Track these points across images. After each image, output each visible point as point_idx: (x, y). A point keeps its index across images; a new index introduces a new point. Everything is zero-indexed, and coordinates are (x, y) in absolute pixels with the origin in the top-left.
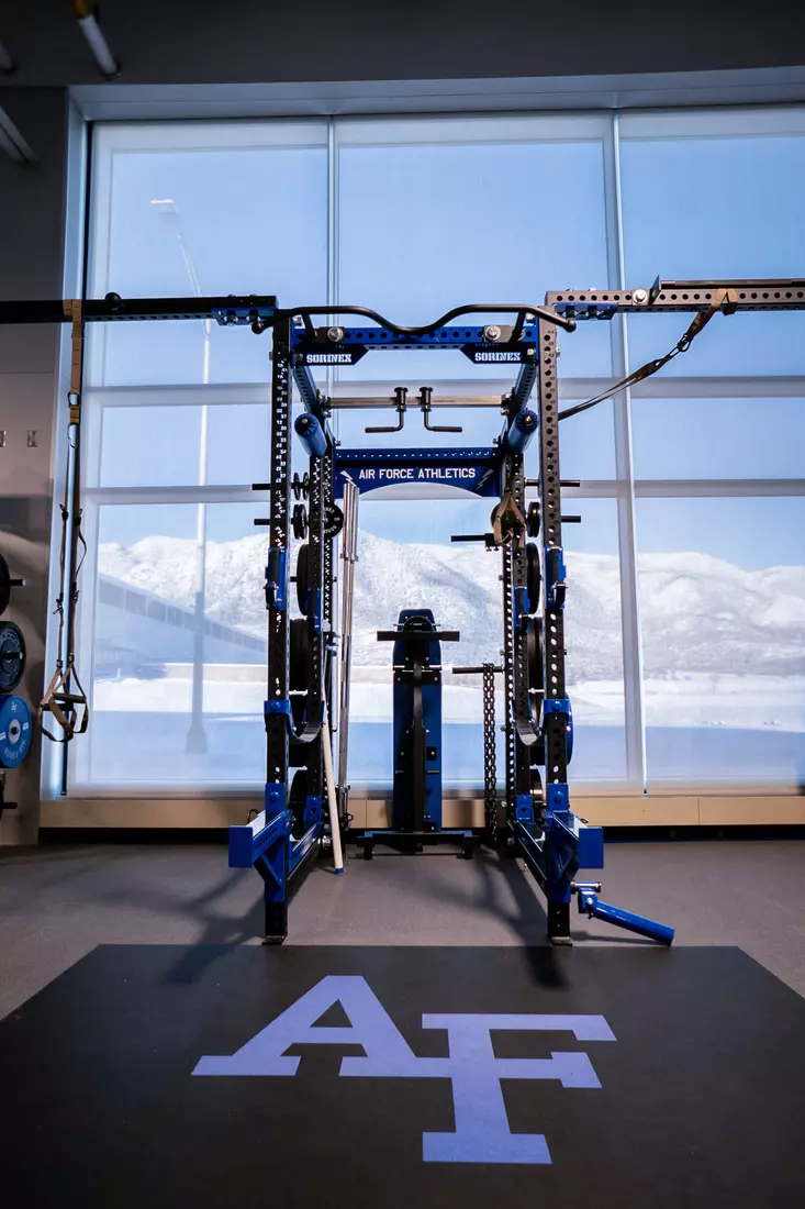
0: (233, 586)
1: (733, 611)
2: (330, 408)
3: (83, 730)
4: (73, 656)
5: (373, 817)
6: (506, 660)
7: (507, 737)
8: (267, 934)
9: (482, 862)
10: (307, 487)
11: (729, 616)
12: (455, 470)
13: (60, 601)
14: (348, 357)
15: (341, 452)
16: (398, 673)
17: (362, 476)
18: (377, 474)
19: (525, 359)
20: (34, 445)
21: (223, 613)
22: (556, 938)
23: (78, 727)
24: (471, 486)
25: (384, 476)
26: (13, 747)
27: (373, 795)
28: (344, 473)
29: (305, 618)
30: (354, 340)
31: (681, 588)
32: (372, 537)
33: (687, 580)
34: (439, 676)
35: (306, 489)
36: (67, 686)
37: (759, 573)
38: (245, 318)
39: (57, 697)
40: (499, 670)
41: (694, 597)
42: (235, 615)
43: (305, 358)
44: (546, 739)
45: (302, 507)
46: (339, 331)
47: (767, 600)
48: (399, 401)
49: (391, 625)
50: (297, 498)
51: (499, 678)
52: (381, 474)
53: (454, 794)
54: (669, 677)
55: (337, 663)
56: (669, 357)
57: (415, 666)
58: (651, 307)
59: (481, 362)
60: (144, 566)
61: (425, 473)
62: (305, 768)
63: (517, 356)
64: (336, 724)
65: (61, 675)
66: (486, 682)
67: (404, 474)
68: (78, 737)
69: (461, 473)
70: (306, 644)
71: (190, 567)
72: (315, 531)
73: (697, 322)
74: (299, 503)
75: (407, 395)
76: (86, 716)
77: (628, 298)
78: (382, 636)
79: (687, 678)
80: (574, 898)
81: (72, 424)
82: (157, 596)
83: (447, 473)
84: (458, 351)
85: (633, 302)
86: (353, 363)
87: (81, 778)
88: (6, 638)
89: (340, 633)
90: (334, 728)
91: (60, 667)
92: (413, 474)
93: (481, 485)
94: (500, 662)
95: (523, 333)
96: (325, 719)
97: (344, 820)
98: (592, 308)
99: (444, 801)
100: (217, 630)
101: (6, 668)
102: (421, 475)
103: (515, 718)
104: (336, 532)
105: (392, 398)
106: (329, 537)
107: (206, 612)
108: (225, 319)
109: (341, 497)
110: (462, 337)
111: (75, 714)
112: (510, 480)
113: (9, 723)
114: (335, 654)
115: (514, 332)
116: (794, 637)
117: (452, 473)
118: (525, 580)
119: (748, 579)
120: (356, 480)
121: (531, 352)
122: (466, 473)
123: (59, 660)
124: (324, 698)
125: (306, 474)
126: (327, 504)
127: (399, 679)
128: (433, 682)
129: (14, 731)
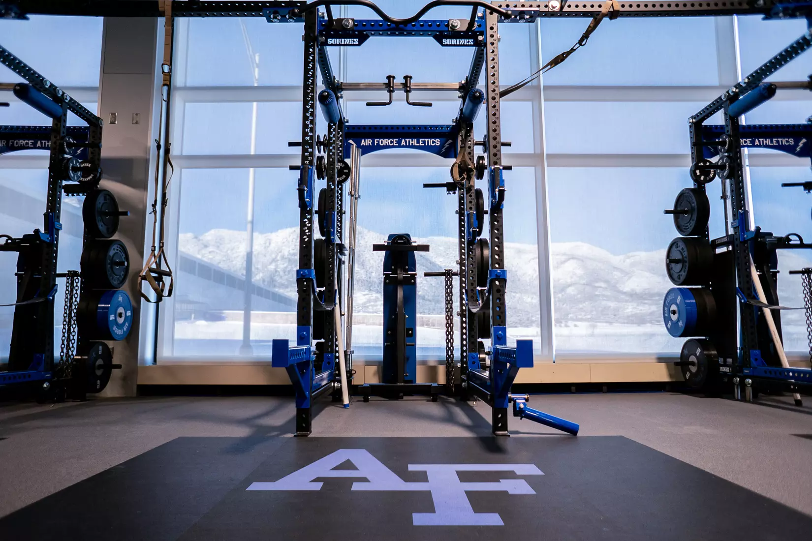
0: (271, 263)
1: (607, 282)
2: (342, 90)
3: (170, 294)
4: (163, 243)
5: (369, 377)
6: (461, 268)
7: (462, 320)
8: (297, 431)
9: (444, 403)
10: (326, 144)
11: (602, 285)
12: (426, 140)
13: (154, 206)
14: (356, 41)
15: (349, 127)
16: (387, 277)
17: (363, 143)
18: (373, 143)
19: (477, 44)
20: (137, 123)
21: (264, 281)
22: (498, 432)
23: (166, 293)
24: (437, 151)
25: (378, 144)
26: (120, 326)
27: (369, 363)
28: (351, 141)
29: (324, 238)
30: (360, 28)
31: (571, 266)
32: (366, 231)
33: (575, 261)
34: (415, 279)
35: (325, 145)
36: (159, 265)
37: (622, 257)
38: (285, 16)
39: (151, 270)
40: (456, 274)
41: (579, 272)
42: (272, 281)
43: (326, 41)
44: (491, 297)
45: (322, 157)
46: (350, 21)
47: (627, 274)
48: (389, 86)
49: (383, 240)
50: (319, 152)
51: (456, 281)
52: (376, 142)
53: (424, 363)
54: (563, 325)
55: (345, 268)
56: (573, 50)
57: (398, 272)
58: (561, 14)
59: (447, 45)
60: (211, 249)
61: (406, 142)
62: (323, 340)
63: (471, 42)
64: (345, 310)
65: (154, 256)
66: (446, 282)
67: (392, 142)
68: (166, 300)
69: (430, 142)
70: (324, 254)
71: (243, 250)
72: (331, 179)
73: (592, 25)
74: (320, 155)
75: (395, 81)
76: (171, 285)
77: (546, 6)
78: (377, 248)
79: (575, 326)
80: (510, 406)
81: (164, 85)
82: (220, 268)
83: (421, 142)
84: (431, 38)
85: (550, 9)
86: (359, 45)
87: (166, 353)
88: (116, 251)
89: (347, 245)
90: (343, 313)
91: (153, 251)
92: (397, 142)
93: (443, 150)
94: (456, 268)
95: (476, 24)
96: (337, 301)
97: (350, 374)
98: (522, 13)
99: (417, 366)
100: (260, 292)
101: (116, 272)
102: (403, 143)
103: (468, 300)
104: (345, 180)
105: (384, 83)
106: (340, 183)
107: (253, 280)
108: (272, 16)
109: (349, 158)
110: (434, 28)
111: (164, 284)
112: (464, 141)
113: (117, 310)
114: (344, 263)
115: (469, 24)
116: (645, 299)
117: (424, 142)
118: (474, 208)
119: (616, 260)
120: (359, 146)
121: (480, 38)
122: (433, 142)
123: (154, 246)
124: (336, 288)
125: (325, 136)
126: (339, 161)
127: (387, 281)
128: (410, 283)
129: (120, 315)
